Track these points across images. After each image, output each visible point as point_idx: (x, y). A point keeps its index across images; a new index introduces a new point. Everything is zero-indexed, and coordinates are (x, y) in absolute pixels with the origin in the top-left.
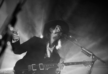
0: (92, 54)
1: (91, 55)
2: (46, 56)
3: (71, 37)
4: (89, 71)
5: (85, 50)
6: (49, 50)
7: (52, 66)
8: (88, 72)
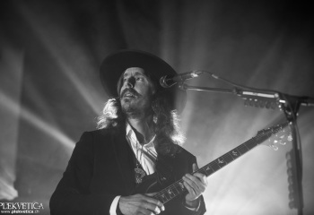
0: (277, 95)
1: (275, 99)
2: (140, 175)
3: (195, 75)
4: (291, 153)
5: (251, 94)
6: (143, 151)
7: (167, 194)
8: (289, 157)
